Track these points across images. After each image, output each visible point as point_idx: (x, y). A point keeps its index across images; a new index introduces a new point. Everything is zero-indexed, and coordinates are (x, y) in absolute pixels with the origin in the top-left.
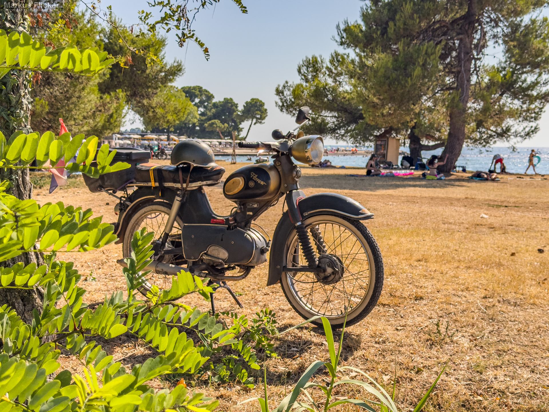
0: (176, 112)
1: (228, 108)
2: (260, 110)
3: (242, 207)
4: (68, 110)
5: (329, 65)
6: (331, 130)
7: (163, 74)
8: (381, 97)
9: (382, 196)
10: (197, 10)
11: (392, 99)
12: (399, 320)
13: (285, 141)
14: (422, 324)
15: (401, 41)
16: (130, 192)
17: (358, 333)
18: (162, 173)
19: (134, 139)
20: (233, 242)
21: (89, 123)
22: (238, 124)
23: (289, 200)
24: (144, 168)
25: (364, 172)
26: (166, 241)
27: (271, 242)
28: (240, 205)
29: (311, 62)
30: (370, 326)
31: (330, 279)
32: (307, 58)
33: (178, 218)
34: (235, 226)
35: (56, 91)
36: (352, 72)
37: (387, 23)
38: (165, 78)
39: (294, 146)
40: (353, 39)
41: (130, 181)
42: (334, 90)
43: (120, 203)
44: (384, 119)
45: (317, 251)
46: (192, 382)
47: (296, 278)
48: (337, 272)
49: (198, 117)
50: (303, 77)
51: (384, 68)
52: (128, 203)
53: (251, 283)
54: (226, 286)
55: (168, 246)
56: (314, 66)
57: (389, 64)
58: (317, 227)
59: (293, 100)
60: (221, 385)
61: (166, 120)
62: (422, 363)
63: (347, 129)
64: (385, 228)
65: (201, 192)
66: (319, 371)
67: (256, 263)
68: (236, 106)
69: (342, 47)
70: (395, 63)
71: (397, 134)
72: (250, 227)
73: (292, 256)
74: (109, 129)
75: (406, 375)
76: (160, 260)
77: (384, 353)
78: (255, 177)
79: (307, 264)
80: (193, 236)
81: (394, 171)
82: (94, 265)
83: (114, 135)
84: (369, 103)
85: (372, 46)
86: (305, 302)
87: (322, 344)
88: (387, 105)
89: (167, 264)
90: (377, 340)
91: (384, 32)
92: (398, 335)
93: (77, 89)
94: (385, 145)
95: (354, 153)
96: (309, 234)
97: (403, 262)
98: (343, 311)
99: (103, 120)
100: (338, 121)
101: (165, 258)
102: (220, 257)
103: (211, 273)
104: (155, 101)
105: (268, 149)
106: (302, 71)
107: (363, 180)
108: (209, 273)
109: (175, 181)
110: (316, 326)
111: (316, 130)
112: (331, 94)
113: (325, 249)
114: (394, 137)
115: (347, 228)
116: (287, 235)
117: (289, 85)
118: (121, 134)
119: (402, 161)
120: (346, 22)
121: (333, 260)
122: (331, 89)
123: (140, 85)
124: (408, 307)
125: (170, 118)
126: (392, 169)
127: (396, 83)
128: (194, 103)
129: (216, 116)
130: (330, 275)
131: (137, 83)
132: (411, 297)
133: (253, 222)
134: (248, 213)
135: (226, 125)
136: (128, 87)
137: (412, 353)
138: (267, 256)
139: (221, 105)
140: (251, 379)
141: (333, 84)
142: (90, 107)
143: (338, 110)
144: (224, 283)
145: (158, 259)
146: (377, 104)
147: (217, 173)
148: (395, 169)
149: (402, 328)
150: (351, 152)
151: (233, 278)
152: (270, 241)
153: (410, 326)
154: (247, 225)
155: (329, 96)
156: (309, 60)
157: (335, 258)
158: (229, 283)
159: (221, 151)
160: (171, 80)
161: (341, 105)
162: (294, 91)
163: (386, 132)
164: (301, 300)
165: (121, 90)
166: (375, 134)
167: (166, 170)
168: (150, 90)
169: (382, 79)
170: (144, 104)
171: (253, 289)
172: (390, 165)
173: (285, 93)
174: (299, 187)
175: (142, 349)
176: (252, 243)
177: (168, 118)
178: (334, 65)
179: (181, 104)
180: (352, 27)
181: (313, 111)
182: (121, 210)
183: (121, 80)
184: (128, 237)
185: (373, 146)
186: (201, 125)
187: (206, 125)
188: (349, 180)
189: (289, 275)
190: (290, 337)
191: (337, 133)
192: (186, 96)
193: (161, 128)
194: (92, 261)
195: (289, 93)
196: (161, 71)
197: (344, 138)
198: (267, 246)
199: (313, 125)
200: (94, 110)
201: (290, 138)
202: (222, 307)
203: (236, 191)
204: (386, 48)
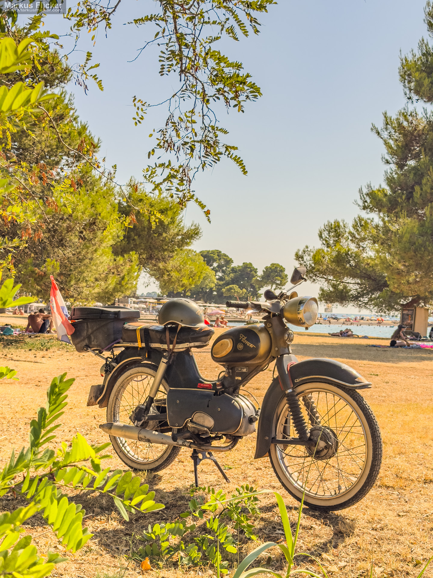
0: (192, 276)
1: (247, 273)
2: (280, 276)
3: (231, 371)
4: (80, 272)
5: (352, 230)
6: (353, 297)
7: (180, 237)
8: (407, 264)
9: (405, 369)
10: (196, 170)
11: (418, 266)
12: (403, 505)
13: (277, 302)
14: (428, 511)
15: (428, 206)
16: (117, 352)
17: (353, 517)
18: (149, 333)
19: (150, 303)
20: (219, 409)
21: (100, 285)
22: (257, 289)
23: (280, 365)
24: (131, 328)
25: (388, 343)
26: (150, 406)
27: (260, 411)
28: (228, 369)
29: (333, 226)
30: (368, 510)
31: (323, 453)
32: (329, 222)
33: (163, 381)
34: (222, 391)
35: (69, 253)
36: (375, 237)
37: (413, 188)
38: (182, 241)
39: (287, 307)
40: (377, 203)
41: (117, 341)
42: (357, 256)
43: (106, 364)
44: (409, 287)
45: (310, 422)
46: (159, 563)
47: (287, 452)
48: (331, 446)
49: (216, 281)
50: (324, 242)
51: (409, 233)
52: (114, 364)
53: (244, 456)
54: (212, 457)
55: (152, 411)
56: (336, 230)
57: (415, 229)
58: (310, 396)
59: (313, 265)
60: (192, 568)
61: (181, 284)
62: (422, 555)
63: (371, 297)
64: (403, 403)
65: (189, 355)
66: (304, 559)
67: (244, 433)
68: (256, 271)
69: (365, 211)
70: (422, 228)
71: (425, 303)
72: (238, 394)
73: (283, 426)
74: (119, 291)
75: (402, 567)
76: (144, 426)
77: (380, 542)
78: (244, 339)
79: (297, 436)
80: (178, 402)
81: (420, 343)
82: (83, 430)
83: (129, 299)
84: (393, 270)
85: (396, 210)
86: (296, 480)
87: (312, 527)
88: (413, 272)
89: (150, 431)
90: (374, 526)
91: (410, 196)
92: (399, 522)
93: (89, 251)
94: (412, 315)
95: (380, 323)
96: (301, 403)
97: (416, 440)
98: (337, 492)
99: (114, 282)
100: (361, 288)
101: (149, 425)
102: (206, 425)
103: (196, 443)
104: (171, 264)
105: (258, 310)
106: (323, 235)
107: (385, 351)
108: (194, 442)
109: (162, 342)
110: (307, 507)
111: (337, 297)
112: (353, 260)
113: (319, 420)
114: (423, 306)
115: (341, 397)
116: (277, 404)
117: (309, 250)
118: (138, 298)
119: (430, 333)
120: (369, 186)
121: (326, 433)
122: (354, 255)
123: (157, 248)
124: (415, 491)
125: (185, 281)
126: (420, 340)
127: (423, 249)
128: (212, 267)
129: (233, 282)
130: (323, 450)
131: (154, 246)
132: (420, 480)
133: (241, 388)
134: (237, 378)
135: (244, 290)
136: (144, 250)
137: (412, 543)
138: (256, 425)
139: (239, 270)
140: (226, 563)
141: (356, 250)
142: (103, 269)
143: (361, 277)
144: (210, 454)
145: (142, 425)
146: (403, 271)
147: (205, 334)
148: (423, 340)
149: (405, 514)
150: (377, 322)
151: (219, 449)
152: (259, 409)
153: (414, 512)
154: (235, 391)
155: (351, 262)
156: (331, 225)
157: (329, 431)
158: (216, 455)
159: (239, 317)
160: (187, 244)
161: (364, 271)
162: (314, 256)
163: (413, 301)
164: (291, 476)
165: (134, 252)
166: (401, 303)
167: (153, 330)
168: (166, 253)
169: (407, 245)
170: (159, 267)
171: (245, 462)
172: (417, 337)
173: (305, 258)
174: (291, 351)
175: (115, 524)
176: (240, 411)
177: (183, 282)
178: (358, 230)
179: (197, 267)
180: (376, 192)
181: (334, 277)
182: (106, 371)
183: (138, 243)
184: (113, 401)
185: (399, 315)
186: (218, 290)
187: (224, 290)
188: (370, 351)
189: (280, 447)
190: (276, 518)
191: (360, 301)
192: (204, 261)
193: (175, 292)
194: (81, 426)
195: (309, 258)
196: (178, 235)
197: (367, 306)
198: (256, 415)
199: (333, 292)
200: (106, 272)
201: (283, 298)
202: (208, 480)
203: (224, 353)
204: (411, 213)
